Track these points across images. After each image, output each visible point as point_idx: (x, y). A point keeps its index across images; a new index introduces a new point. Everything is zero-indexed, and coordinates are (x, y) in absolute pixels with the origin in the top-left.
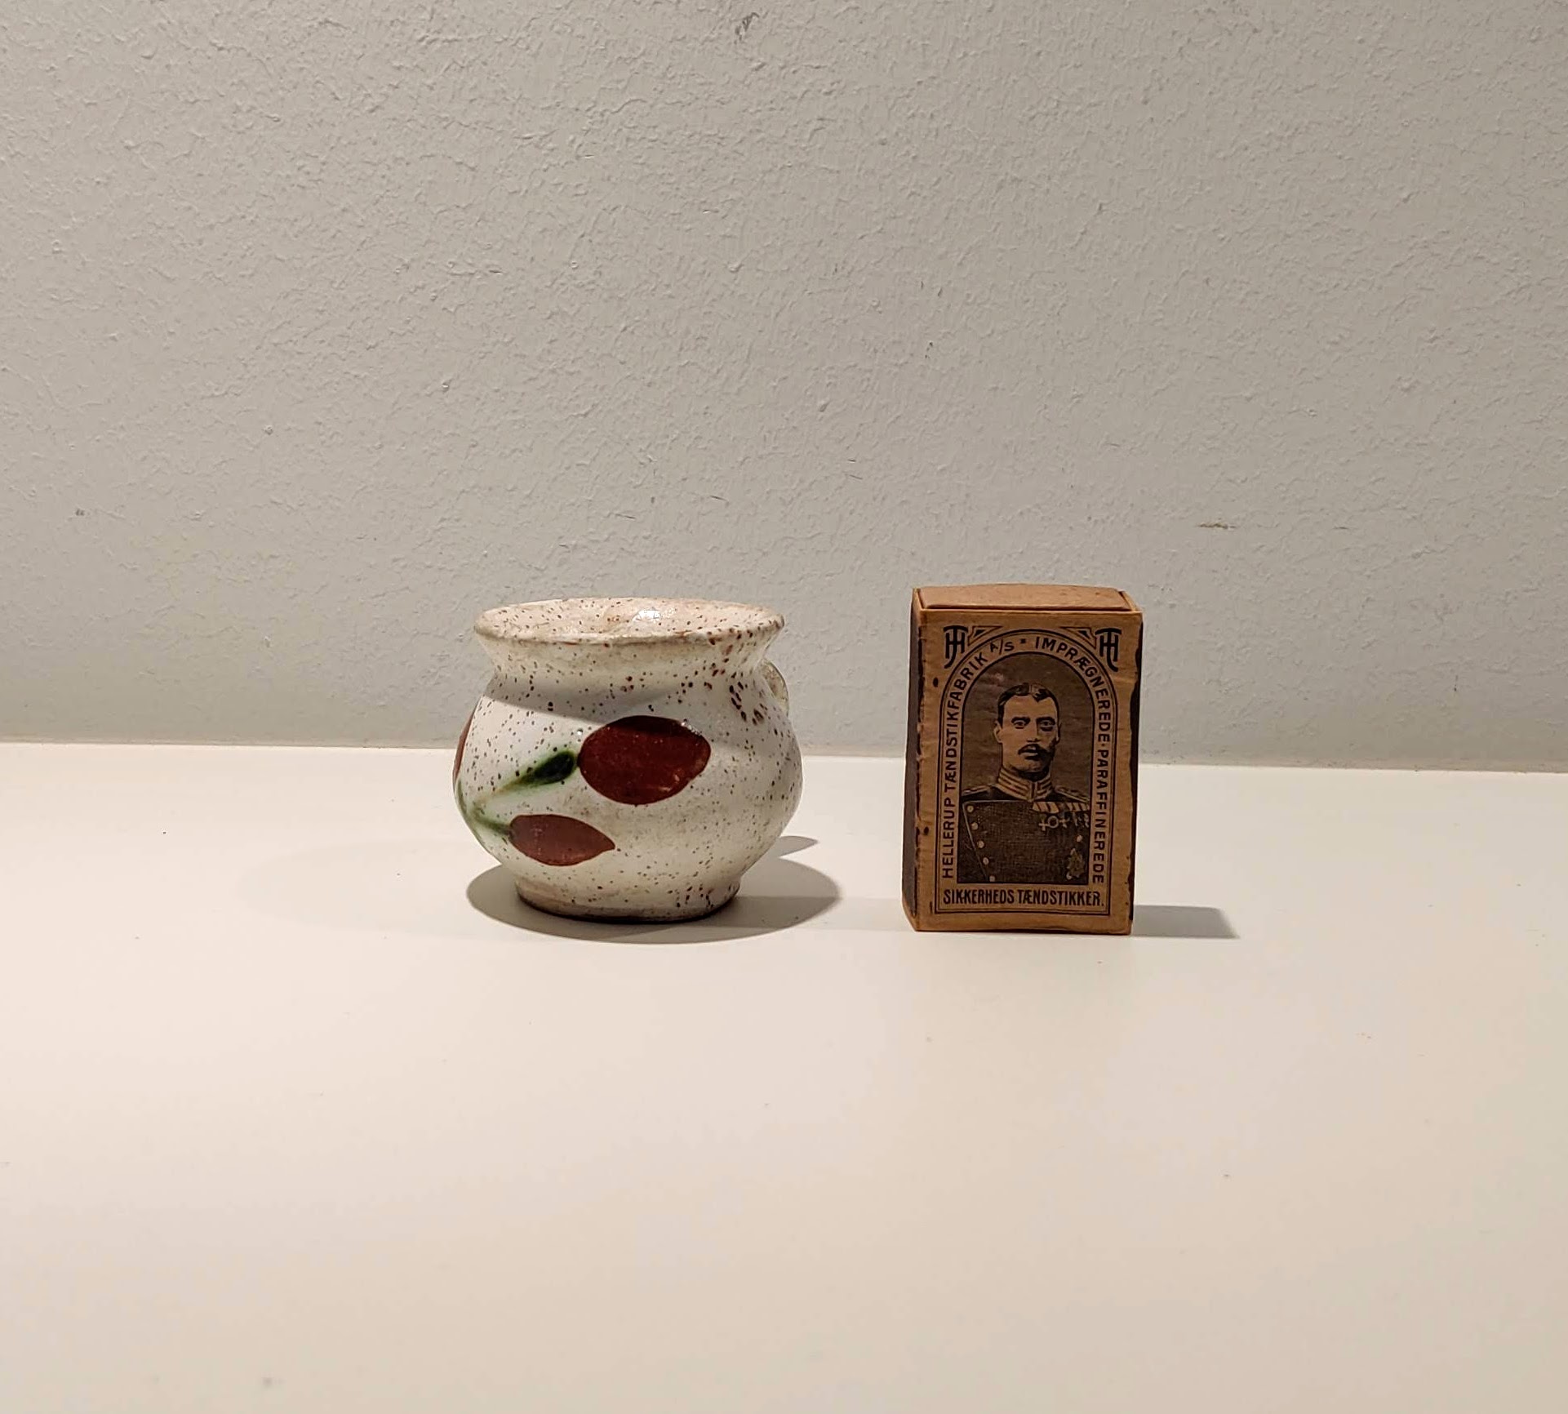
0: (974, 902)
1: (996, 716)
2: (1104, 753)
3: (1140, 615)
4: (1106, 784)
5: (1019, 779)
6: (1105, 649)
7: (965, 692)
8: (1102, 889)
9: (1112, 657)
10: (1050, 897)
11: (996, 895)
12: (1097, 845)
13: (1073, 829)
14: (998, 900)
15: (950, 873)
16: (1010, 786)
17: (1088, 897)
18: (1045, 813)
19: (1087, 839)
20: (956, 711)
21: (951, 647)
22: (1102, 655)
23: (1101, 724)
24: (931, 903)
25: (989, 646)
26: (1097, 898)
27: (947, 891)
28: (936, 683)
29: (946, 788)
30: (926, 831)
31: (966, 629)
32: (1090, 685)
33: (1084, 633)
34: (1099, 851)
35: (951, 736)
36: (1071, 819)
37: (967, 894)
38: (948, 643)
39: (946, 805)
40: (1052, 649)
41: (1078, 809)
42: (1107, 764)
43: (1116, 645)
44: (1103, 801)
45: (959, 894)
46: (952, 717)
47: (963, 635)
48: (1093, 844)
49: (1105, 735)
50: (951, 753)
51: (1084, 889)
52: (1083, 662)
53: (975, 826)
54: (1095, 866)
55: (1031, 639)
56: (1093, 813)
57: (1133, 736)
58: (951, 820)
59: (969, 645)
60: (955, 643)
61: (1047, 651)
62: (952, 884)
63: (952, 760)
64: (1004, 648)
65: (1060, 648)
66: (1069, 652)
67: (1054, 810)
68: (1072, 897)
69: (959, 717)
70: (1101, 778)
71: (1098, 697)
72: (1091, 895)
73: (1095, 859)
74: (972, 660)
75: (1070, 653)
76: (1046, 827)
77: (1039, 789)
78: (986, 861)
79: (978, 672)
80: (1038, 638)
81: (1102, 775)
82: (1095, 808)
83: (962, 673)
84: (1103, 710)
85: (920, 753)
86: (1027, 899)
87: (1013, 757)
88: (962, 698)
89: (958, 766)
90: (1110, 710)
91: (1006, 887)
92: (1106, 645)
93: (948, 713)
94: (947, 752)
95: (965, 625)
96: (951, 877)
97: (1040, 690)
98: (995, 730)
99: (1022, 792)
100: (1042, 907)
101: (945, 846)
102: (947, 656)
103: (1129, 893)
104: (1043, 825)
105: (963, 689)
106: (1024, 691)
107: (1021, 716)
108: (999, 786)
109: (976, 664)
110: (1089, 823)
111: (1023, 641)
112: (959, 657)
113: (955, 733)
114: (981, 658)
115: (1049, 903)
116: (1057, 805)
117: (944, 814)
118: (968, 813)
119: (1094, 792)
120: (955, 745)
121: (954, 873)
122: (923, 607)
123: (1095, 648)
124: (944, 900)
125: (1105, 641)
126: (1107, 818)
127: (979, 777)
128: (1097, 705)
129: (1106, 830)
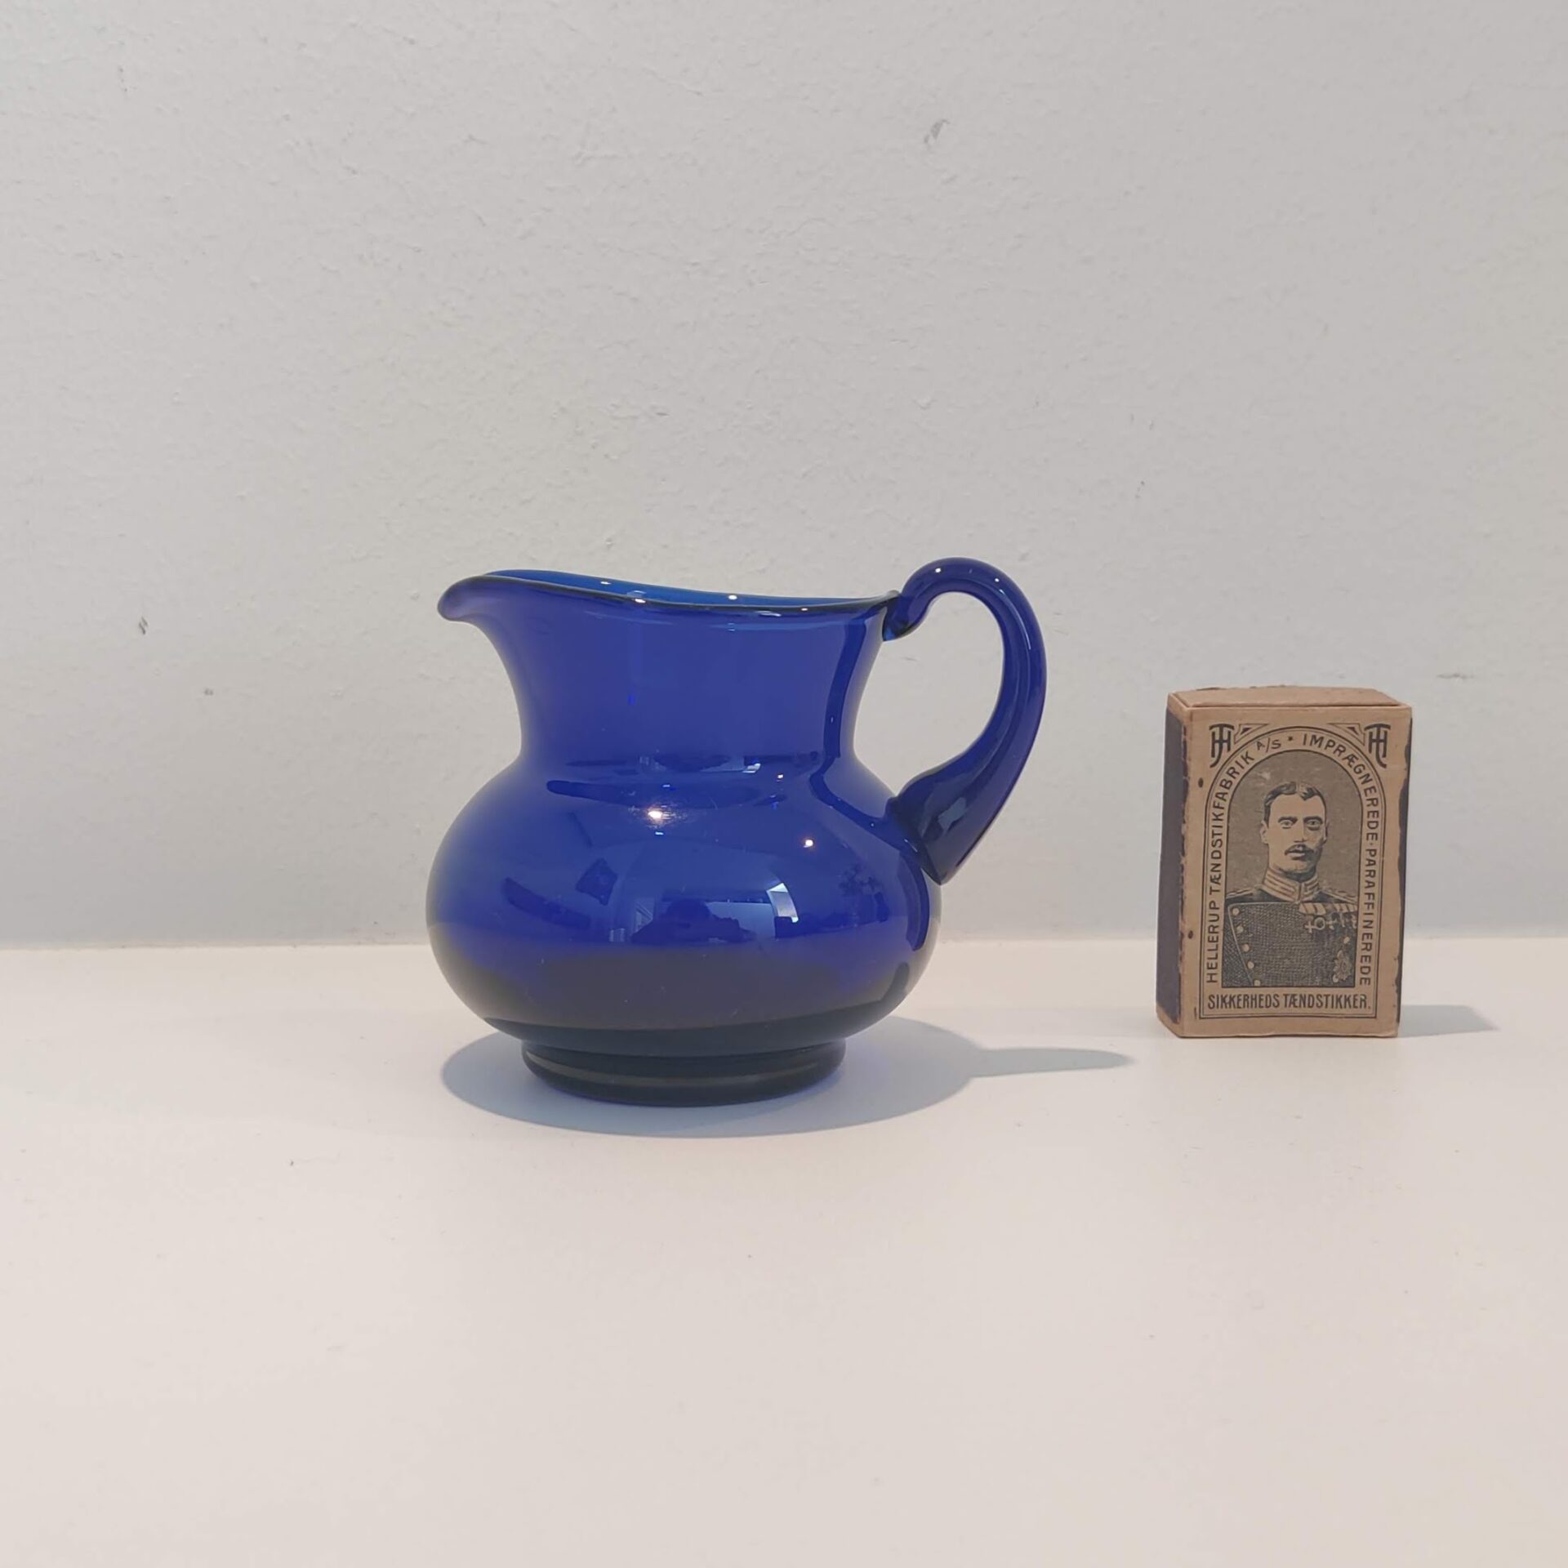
0: (1239, 1007)
1: (1263, 816)
2: (1373, 852)
3: (1410, 709)
4: (1374, 885)
5: (1286, 880)
7: (1230, 792)
8: (1366, 990)
10: (1316, 1000)
11: (1261, 1000)
13: (1340, 931)
14: (1263, 1003)
16: (1275, 887)
17: (1355, 1000)
18: (1312, 915)
19: (1354, 940)
20: (1222, 811)
23: (1369, 823)
24: (1195, 1009)
25: (1256, 744)
26: (1364, 1000)
27: (1211, 997)
28: (1201, 783)
29: (1211, 891)
30: (1191, 935)
32: (1359, 782)
33: (1353, 729)
34: (1366, 953)
35: (1217, 837)
36: (1339, 920)
37: (1232, 999)
39: (1211, 908)
40: (1320, 746)
41: (1345, 911)
42: (1375, 863)
44: (1371, 901)
45: (1223, 1000)
46: (1217, 818)
49: (1373, 834)
50: (1217, 855)
52: (1351, 759)
53: (1240, 929)
55: (1299, 736)
57: (1402, 836)
58: (1215, 924)
59: (1235, 743)
61: (1315, 748)
63: (1217, 861)
64: (1271, 745)
65: (1328, 746)
67: (1321, 910)
68: (1339, 1000)
69: (1225, 817)
70: (1369, 879)
71: (1366, 795)
72: (1358, 998)
74: (1238, 758)
75: (1340, 750)
76: (1313, 929)
77: (1306, 891)
78: (1251, 965)
79: (1246, 771)
80: (1306, 736)
81: (1369, 875)
84: (1372, 808)
85: (1184, 854)
86: (1293, 1003)
87: (1279, 858)
88: (1228, 797)
89: (1222, 868)
90: (1379, 808)
91: (1271, 991)
93: (1214, 814)
94: (1212, 853)
95: (1232, 724)
97: (1308, 789)
98: (1261, 831)
99: (1289, 894)
100: (1310, 1011)
101: (1209, 950)
103: (1396, 996)
104: (1310, 927)
105: (1228, 788)
106: (1291, 788)
107: (1287, 816)
108: (1265, 888)
109: (1243, 763)
110: (1357, 924)
111: (1290, 739)
113: (1220, 834)
114: (1247, 757)
115: (1315, 1005)
116: (1324, 906)
117: (1209, 918)
118: (1233, 916)
119: (1362, 893)
120: (1220, 846)
122: (1188, 706)
123: (1364, 745)
124: (1209, 1005)
126: (1374, 918)
127: (1245, 879)
128: (1365, 803)
129: (1374, 931)
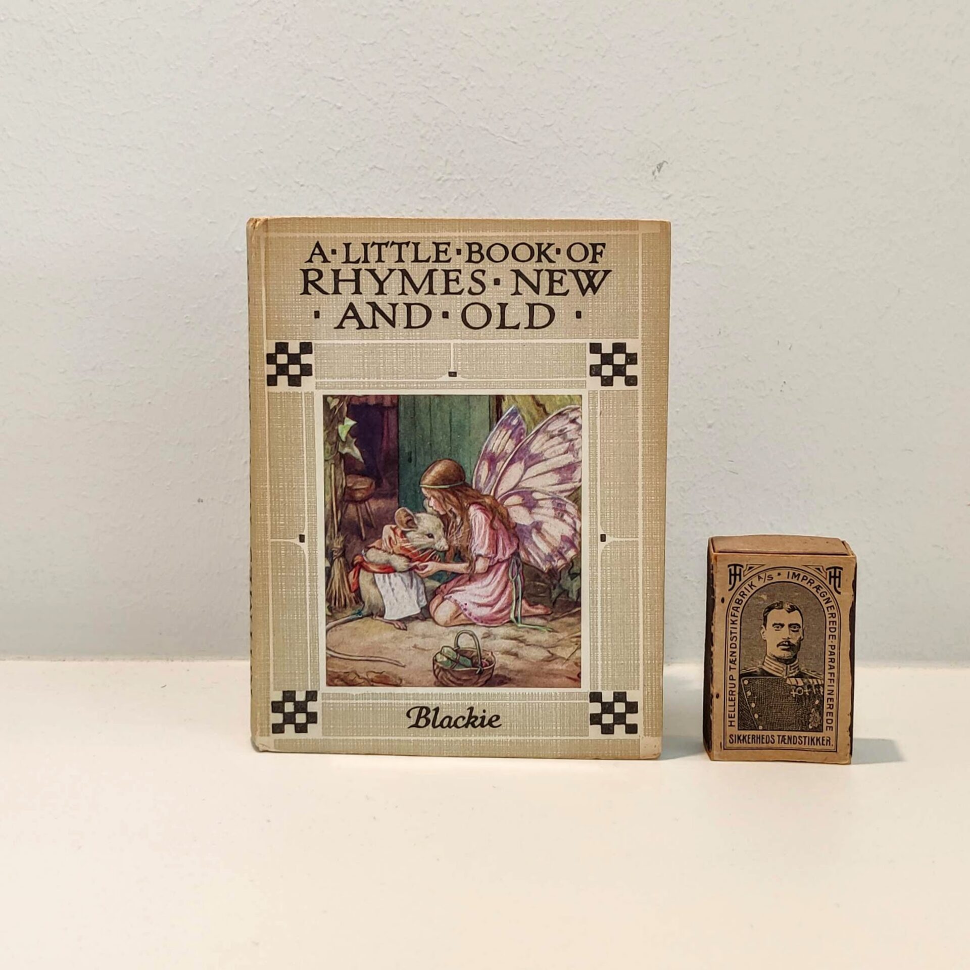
0: (749, 743)
1: (763, 622)
2: (833, 647)
3: (855, 558)
4: (834, 668)
5: (777, 663)
6: (832, 580)
7: (742, 607)
8: (830, 734)
9: (837, 585)
10: (798, 740)
11: (763, 738)
12: (828, 706)
13: (813, 696)
14: (764, 741)
15: (733, 724)
16: (771, 667)
17: (823, 740)
18: (795, 685)
19: (822, 702)
20: (736, 618)
21: (733, 577)
22: (830, 583)
23: (830, 628)
24: (721, 743)
25: (757, 577)
26: (829, 741)
27: (731, 736)
28: (723, 600)
29: (730, 668)
30: (718, 696)
31: (742, 566)
32: (823, 603)
33: (819, 569)
34: (830, 711)
35: (733, 635)
36: (812, 689)
37: (744, 737)
38: (731, 575)
39: (730, 679)
40: (798, 580)
41: (816, 683)
42: (834, 654)
43: (839, 577)
44: (832, 678)
45: (739, 738)
46: (733, 623)
47: (740, 570)
48: (826, 705)
49: (833, 636)
50: (733, 646)
51: (819, 735)
52: (818, 588)
53: (749, 693)
54: (827, 720)
55: (784, 573)
56: (826, 686)
57: (851, 636)
58: (733, 689)
59: (744, 576)
60: (735, 575)
61: (795, 580)
62: (735, 731)
63: (734, 650)
64: (767, 578)
65: (803, 579)
66: (809, 582)
67: (801, 684)
68: (812, 740)
69: (738, 622)
70: (831, 664)
71: (828, 611)
72: (825, 739)
73: (827, 716)
74: (746, 586)
75: (811, 582)
76: (795, 695)
77: (790, 670)
78: (756, 716)
79: (750, 594)
80: (789, 572)
81: (831, 661)
82: (827, 683)
83: (740, 594)
84: (832, 619)
85: (713, 645)
86: (783, 740)
87: (773, 649)
88: (740, 610)
89: (737, 654)
90: (836, 619)
91: (769, 733)
92: (833, 577)
93: (731, 620)
94: (731, 645)
95: (742, 564)
96: (734, 726)
97: (791, 606)
98: (762, 632)
99: (780, 672)
100: (794, 746)
101: (730, 706)
102: (730, 583)
103: (849, 738)
104: (793, 693)
105: (740, 604)
106: (780, 605)
107: (778, 622)
108: (764, 668)
109: (749, 588)
110: (823, 692)
111: (779, 574)
112: (738, 584)
113: (736, 633)
114: (752, 585)
115: (798, 744)
116: (802, 680)
117: (729, 686)
118: (745, 685)
119: (826, 672)
120: (736, 641)
121: (736, 724)
122: (714, 552)
123: (826, 579)
124: (730, 741)
125: (833, 575)
126: (835, 689)
127: (752, 662)
128: (828, 616)
129: (834, 697)
